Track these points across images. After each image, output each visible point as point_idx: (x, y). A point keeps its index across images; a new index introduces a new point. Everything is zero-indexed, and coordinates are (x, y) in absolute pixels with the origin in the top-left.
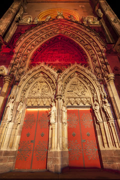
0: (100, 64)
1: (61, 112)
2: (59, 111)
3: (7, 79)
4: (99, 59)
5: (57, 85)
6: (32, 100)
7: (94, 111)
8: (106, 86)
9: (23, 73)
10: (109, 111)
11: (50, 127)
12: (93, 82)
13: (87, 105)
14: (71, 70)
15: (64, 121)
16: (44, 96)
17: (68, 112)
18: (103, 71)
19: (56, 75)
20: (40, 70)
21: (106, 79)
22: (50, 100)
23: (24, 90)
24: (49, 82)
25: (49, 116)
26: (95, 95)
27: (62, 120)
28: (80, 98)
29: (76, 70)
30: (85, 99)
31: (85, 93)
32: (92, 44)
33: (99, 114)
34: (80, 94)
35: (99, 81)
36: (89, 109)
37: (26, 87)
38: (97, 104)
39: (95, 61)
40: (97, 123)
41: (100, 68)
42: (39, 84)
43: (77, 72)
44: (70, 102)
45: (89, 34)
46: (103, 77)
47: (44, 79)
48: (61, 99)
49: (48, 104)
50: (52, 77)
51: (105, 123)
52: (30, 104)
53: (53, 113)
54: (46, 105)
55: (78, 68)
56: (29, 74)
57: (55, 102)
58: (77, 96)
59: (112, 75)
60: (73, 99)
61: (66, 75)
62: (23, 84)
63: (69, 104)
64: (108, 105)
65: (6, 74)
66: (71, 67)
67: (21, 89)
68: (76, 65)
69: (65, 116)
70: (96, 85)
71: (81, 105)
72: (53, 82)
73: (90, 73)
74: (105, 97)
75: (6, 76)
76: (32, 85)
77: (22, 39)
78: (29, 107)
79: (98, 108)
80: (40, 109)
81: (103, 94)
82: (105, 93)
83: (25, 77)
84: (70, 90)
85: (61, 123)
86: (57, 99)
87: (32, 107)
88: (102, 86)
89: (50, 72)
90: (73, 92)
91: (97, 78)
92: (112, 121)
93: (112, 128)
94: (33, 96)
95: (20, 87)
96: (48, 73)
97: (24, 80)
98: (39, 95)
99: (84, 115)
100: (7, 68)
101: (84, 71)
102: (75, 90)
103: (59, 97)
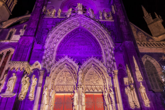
0: (110, 59)
1: (81, 97)
2: (80, 97)
3: (42, 72)
4: (110, 55)
5: (78, 76)
6: (59, 87)
7: (104, 96)
8: (112, 79)
9: (52, 66)
10: (113, 98)
11: (74, 108)
12: (104, 74)
13: (100, 91)
14: (88, 63)
15: (83, 104)
16: (69, 84)
17: (86, 96)
18: (111, 65)
19: (77, 67)
20: (65, 62)
21: (113, 73)
22: (73, 87)
23: (54, 80)
24: (72, 72)
25: (73, 99)
26: (106, 84)
27: (81, 103)
28: (95, 85)
29: (92, 62)
30: (99, 86)
31: (99, 81)
32: (105, 40)
33: (107, 99)
34: (95, 82)
35: (109, 73)
36: (101, 94)
37: (55, 77)
38: (106, 91)
39: (107, 55)
40: (105, 105)
41: (110, 63)
42: (64, 73)
43: (93, 64)
44: (88, 88)
45: (103, 31)
46: (111, 71)
47: (67, 70)
48: (81, 87)
49: (71, 91)
50: (74, 69)
51: (110, 105)
52: (58, 90)
53: (75, 98)
54: (70, 91)
55: (94, 61)
56: (57, 67)
57: (77, 89)
58: (93, 84)
59: (116, 71)
60: (90, 86)
61: (85, 67)
62: (52, 75)
63: (87, 90)
64: (113, 93)
65: (40, 68)
66: (89, 61)
67: (52, 78)
68: (92, 58)
69: (84, 100)
70: (107, 76)
71: (96, 91)
72: (75, 73)
73: (103, 66)
74: (111, 87)
75: (41, 70)
76: (59, 74)
77: (49, 36)
78: (57, 92)
79: (106, 94)
80: (66, 94)
81: (110, 85)
82: (111, 84)
83: (54, 69)
84: (88, 79)
85: (81, 106)
86: (78, 88)
87: (60, 92)
88: (110, 78)
89: (72, 65)
90: (90, 81)
91: (107, 71)
92: (114, 104)
93: (114, 109)
94: (60, 84)
95: (50, 77)
96: (71, 65)
97: (53, 71)
98: (64, 83)
99: (98, 98)
100: (41, 63)
101: (98, 64)
102: (92, 79)
103: (79, 86)
